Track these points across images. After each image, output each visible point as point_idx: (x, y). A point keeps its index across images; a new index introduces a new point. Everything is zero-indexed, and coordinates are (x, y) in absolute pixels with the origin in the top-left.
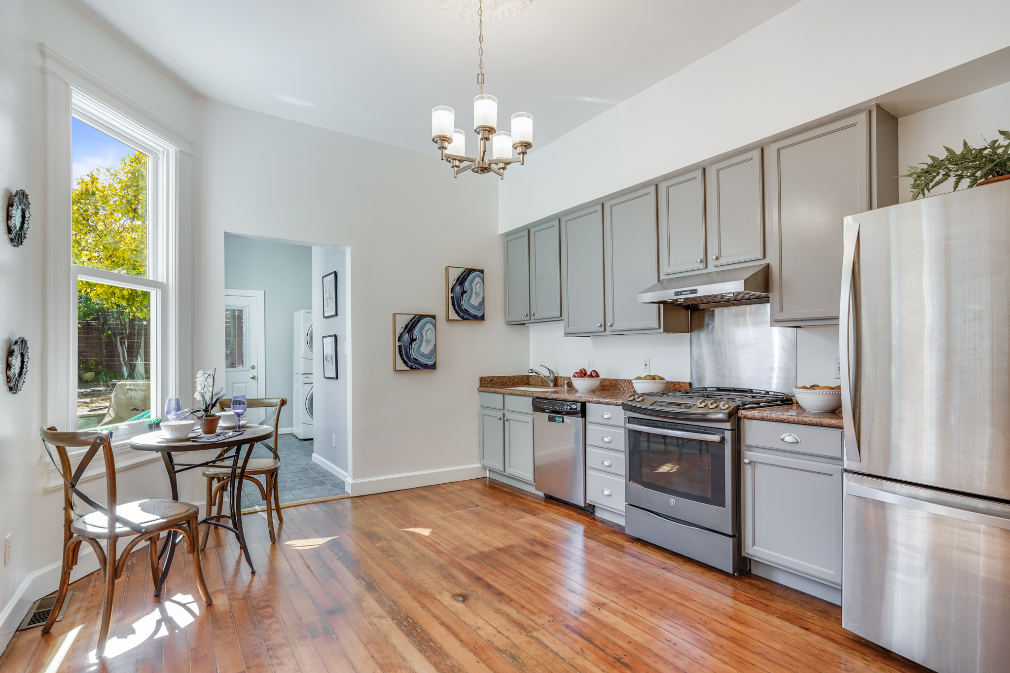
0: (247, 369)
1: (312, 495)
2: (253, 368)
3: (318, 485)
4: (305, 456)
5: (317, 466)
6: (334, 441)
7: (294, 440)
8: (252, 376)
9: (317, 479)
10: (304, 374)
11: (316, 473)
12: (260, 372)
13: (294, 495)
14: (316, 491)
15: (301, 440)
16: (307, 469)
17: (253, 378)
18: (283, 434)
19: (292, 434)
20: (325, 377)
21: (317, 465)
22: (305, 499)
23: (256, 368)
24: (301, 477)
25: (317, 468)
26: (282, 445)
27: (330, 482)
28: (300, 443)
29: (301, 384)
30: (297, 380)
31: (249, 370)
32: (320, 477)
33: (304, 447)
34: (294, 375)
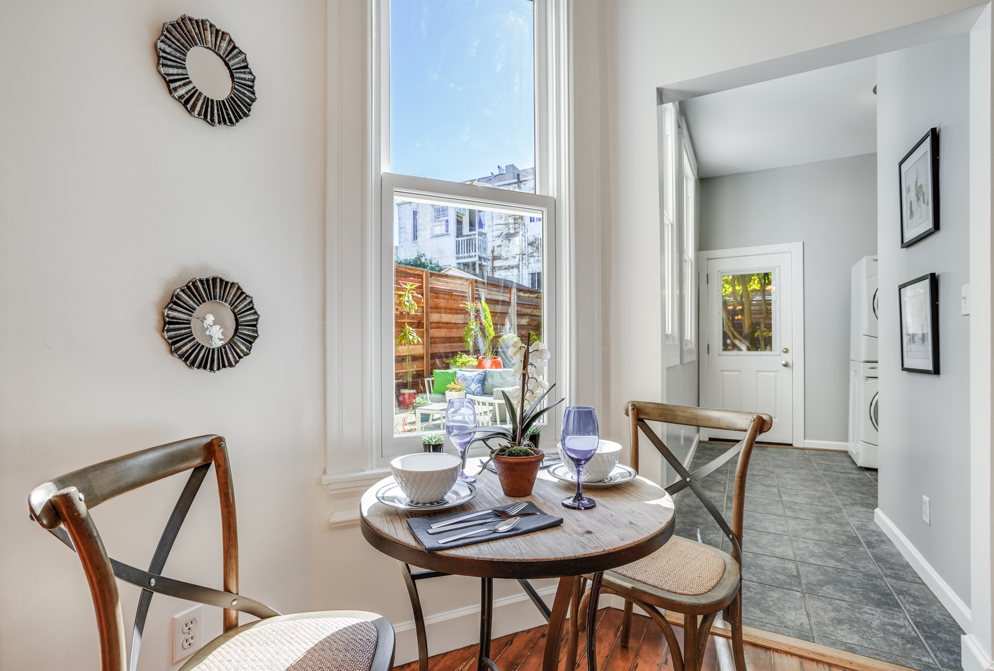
0: (777, 353)
1: (854, 639)
2: (786, 351)
3: (878, 604)
4: (862, 505)
5: (883, 542)
6: (926, 508)
7: (848, 464)
8: (784, 363)
9: (879, 582)
10: (868, 362)
11: (879, 559)
12: (796, 357)
13: (808, 615)
14: (869, 626)
15: (861, 468)
16: (859, 543)
17: (786, 365)
18: (831, 451)
19: (846, 452)
20: (904, 369)
21: (882, 539)
22: (833, 644)
23: (790, 351)
24: (840, 560)
25: (883, 546)
26: (825, 470)
27: (912, 608)
28: (856, 475)
29: (862, 379)
30: (856, 371)
31: (780, 355)
32: (886, 576)
33: (864, 485)
34: (852, 363)
